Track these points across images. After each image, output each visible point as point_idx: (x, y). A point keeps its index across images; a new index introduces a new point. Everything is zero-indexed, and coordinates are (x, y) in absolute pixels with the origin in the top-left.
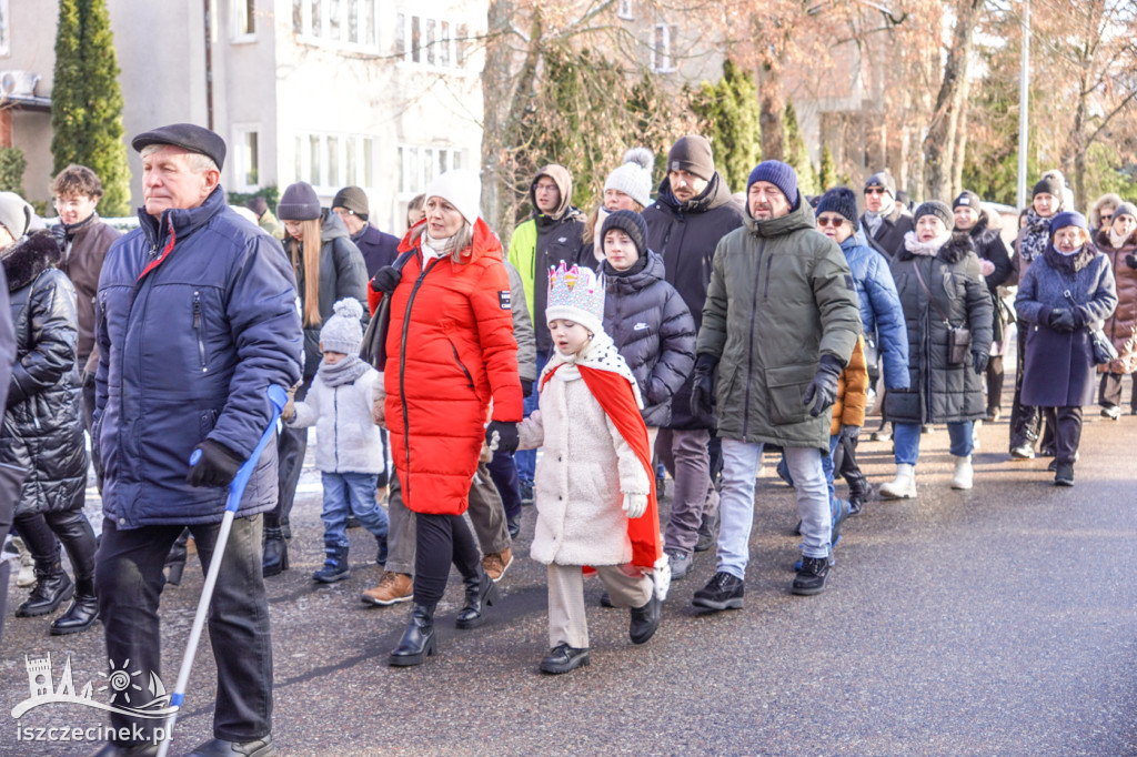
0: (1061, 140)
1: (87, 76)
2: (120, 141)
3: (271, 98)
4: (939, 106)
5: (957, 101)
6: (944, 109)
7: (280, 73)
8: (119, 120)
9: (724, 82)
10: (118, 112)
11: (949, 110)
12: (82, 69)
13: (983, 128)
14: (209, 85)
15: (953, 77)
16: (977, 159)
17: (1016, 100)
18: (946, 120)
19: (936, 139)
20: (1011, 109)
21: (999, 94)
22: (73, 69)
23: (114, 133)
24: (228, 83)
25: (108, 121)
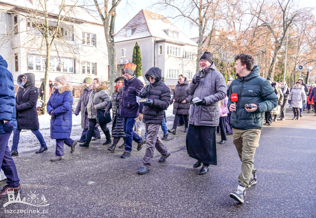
0: (291, 72)
1: (137, 61)
2: (141, 70)
3: (164, 64)
4: (271, 66)
5: (274, 65)
6: (272, 66)
7: (165, 60)
8: (141, 67)
9: (235, 62)
10: (141, 66)
11: (273, 67)
12: (136, 59)
13: (278, 70)
14: (155, 62)
15: (274, 61)
16: (276, 75)
17: (283, 65)
18: (272, 68)
19: (270, 71)
20: (283, 67)
21: (281, 64)
22: (135, 60)
23: (140, 69)
24: (157, 61)
25: (139, 67)
